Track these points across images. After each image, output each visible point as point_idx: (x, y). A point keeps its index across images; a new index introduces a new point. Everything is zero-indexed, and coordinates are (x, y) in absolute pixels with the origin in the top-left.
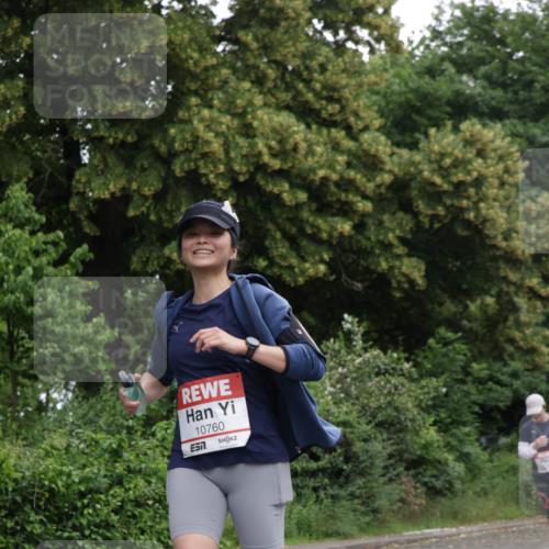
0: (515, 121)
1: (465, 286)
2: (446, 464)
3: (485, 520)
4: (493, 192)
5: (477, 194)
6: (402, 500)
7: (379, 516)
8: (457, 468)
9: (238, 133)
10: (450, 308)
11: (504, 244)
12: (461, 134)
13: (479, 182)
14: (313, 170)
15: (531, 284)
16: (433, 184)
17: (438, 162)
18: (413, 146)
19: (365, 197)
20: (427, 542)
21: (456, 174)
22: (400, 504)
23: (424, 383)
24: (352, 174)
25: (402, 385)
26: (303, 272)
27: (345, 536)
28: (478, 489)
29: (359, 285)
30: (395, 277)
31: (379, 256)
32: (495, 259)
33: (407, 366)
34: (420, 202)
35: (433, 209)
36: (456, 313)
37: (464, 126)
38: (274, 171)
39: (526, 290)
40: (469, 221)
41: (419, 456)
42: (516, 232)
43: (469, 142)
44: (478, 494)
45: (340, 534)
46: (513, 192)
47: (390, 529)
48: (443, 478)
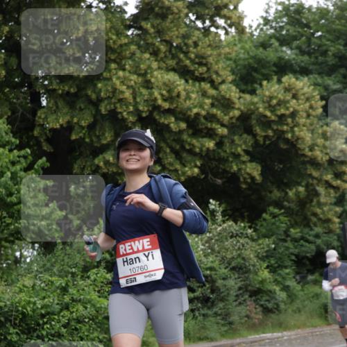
0: (316, 76)
1: (285, 181)
2: (275, 293)
3: (299, 328)
4: (302, 121)
5: (293, 122)
6: (247, 316)
7: (233, 326)
8: (281, 295)
9: (142, 86)
10: (277, 194)
11: (310, 154)
12: (283, 85)
13: (294, 115)
14: (190, 109)
15: (327, 179)
16: (265, 116)
17: (269, 102)
18: (253, 92)
19: (223, 125)
20: (263, 343)
21: (279, 110)
22: (246, 319)
23: (260, 242)
24: (215, 111)
25: (247, 243)
26: (184, 173)
27: (212, 340)
28: (295, 308)
29: (219, 181)
30: (242, 175)
31: (232, 162)
32: (304, 163)
33: (250, 231)
34: (257, 128)
35: (266, 132)
36: (280, 197)
37: (285, 79)
38: (165, 110)
39: (324, 182)
40: (288, 139)
41: (258, 288)
42: (317, 146)
43: (287, 90)
44: (295, 312)
45: (208, 339)
46: (315, 121)
47: (240, 335)
48: (273, 301)
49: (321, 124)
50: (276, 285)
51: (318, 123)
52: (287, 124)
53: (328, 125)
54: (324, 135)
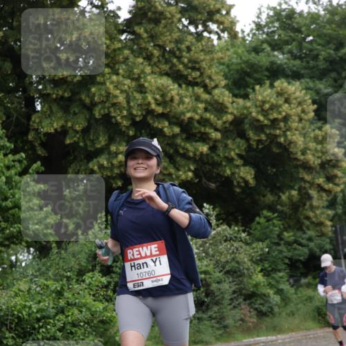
0: (308, 80)
1: (278, 185)
2: (269, 296)
3: (293, 331)
4: (295, 125)
5: (285, 126)
6: (242, 320)
7: (228, 330)
8: (275, 299)
9: (135, 91)
10: (270, 198)
11: (302, 157)
12: (275, 89)
13: (286, 119)
14: (183, 113)
15: (319, 182)
16: (258, 121)
17: (261, 106)
18: (246, 97)
19: (216, 130)
20: (257, 345)
21: (272, 114)
22: (241, 322)
23: (254, 245)
24: (208, 115)
25: (241, 247)
26: (178, 177)
27: (207, 343)
28: (289, 312)
29: (213, 185)
30: (235, 179)
31: (225, 166)
32: (297, 167)
33: (243, 235)
34: (250, 132)
35: (259, 136)
36: (273, 201)
37: (277, 84)
38: (159, 114)
39: (316, 186)
40: (280, 144)
41: (252, 292)
42: (310, 150)
43: (280, 94)
44: (288, 315)
45: (203, 342)
46: (307, 124)
47: (234, 337)
48: (267, 305)
49: (313, 128)
50: (270, 288)
51: (310, 127)
52: (280, 129)
53: (320, 129)
54: (316, 139)
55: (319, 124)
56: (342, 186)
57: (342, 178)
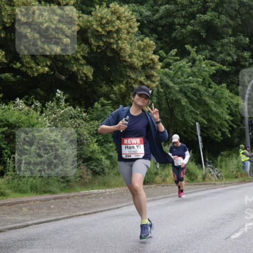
0: (134, 5)
1: (111, 79)
2: (102, 160)
3: (118, 186)
4: (124, 36)
5: (117, 37)
6: (81, 177)
7: (70, 184)
8: (106, 163)
10: (105, 89)
11: (129, 60)
12: (110, 9)
13: (118, 31)
15: (141, 80)
16: (98, 31)
17: (100, 21)
18: (89, 13)
20: (91, 196)
21: (108, 27)
22: (80, 178)
23: (92, 123)
25: (82, 123)
26: (37, 70)
27: (53, 193)
28: (115, 172)
29: (64, 77)
30: (80, 74)
31: (73, 64)
32: (125, 67)
33: (84, 114)
34: (92, 39)
35: (98, 43)
36: (108, 91)
37: (111, 5)
39: (138, 82)
40: (114, 49)
41: (89, 157)
42: (134, 55)
43: (114, 13)
44: (115, 174)
45: (51, 192)
46: (133, 36)
47: (74, 190)
48: (100, 167)
49: (137, 39)
50: (102, 155)
51: (135, 39)
52: (114, 38)
53: (142, 40)
54: (139, 48)
55: (142, 36)
56: (157, 83)
57: (157, 77)
